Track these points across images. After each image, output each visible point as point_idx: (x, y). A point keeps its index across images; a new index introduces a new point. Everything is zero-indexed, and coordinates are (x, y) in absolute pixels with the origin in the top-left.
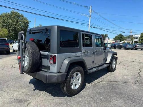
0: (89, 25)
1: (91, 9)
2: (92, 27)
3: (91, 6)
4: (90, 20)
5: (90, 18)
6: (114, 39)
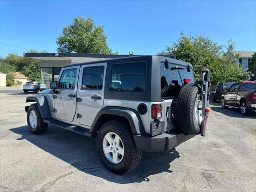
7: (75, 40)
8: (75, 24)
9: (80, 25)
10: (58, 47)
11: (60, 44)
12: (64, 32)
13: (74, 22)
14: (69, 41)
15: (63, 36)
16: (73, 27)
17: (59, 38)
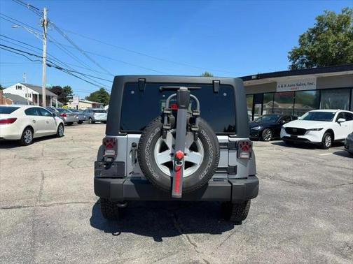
0: (44, 60)
1: (45, 18)
2: (50, 66)
3: (45, 10)
4: (45, 47)
5: (45, 42)
6: (88, 98)
7: (316, 50)
8: (319, 24)
9: (326, 25)
10: (291, 64)
11: (293, 59)
12: (300, 41)
13: (316, 22)
14: (307, 53)
15: (299, 47)
16: (314, 31)
17: (291, 51)
